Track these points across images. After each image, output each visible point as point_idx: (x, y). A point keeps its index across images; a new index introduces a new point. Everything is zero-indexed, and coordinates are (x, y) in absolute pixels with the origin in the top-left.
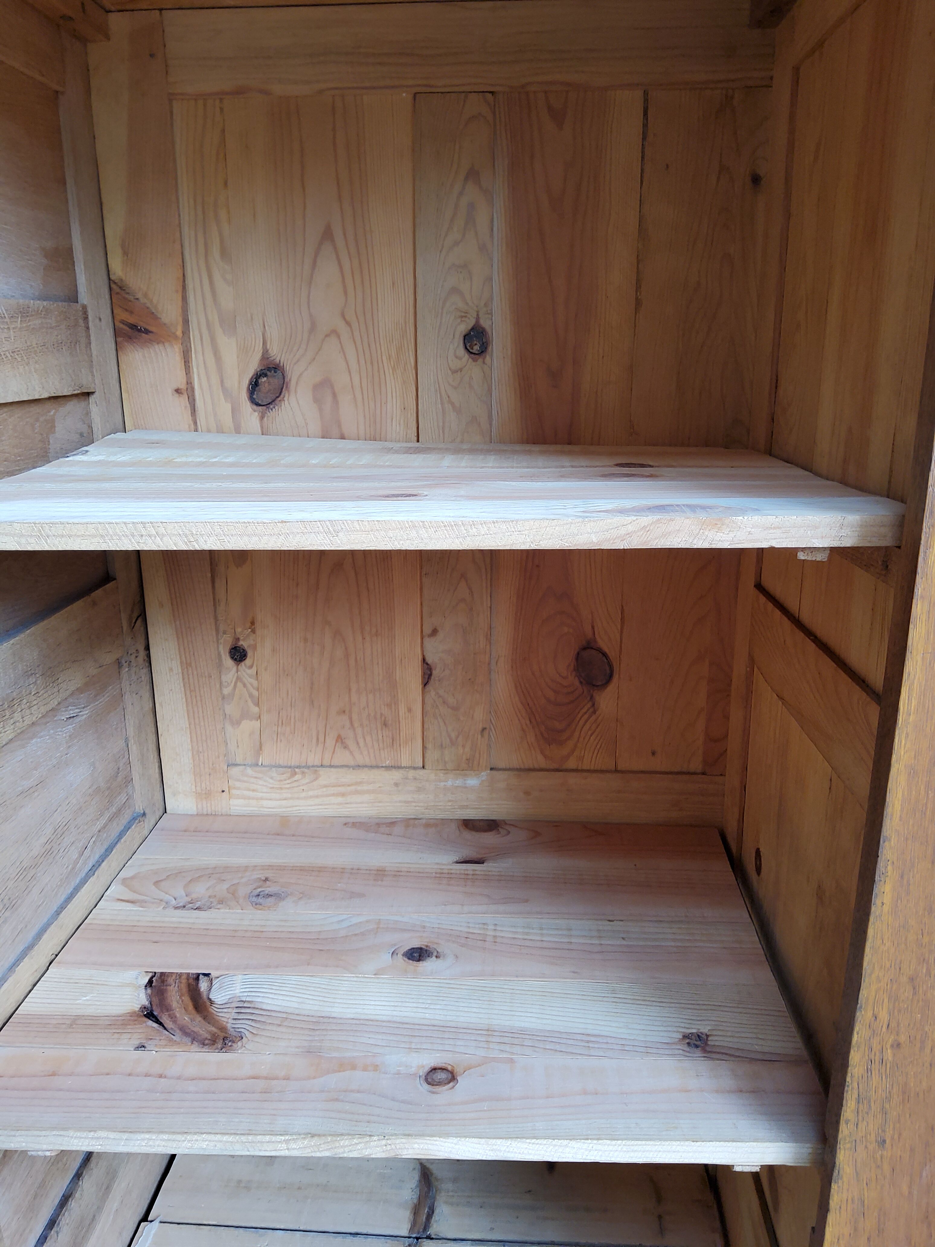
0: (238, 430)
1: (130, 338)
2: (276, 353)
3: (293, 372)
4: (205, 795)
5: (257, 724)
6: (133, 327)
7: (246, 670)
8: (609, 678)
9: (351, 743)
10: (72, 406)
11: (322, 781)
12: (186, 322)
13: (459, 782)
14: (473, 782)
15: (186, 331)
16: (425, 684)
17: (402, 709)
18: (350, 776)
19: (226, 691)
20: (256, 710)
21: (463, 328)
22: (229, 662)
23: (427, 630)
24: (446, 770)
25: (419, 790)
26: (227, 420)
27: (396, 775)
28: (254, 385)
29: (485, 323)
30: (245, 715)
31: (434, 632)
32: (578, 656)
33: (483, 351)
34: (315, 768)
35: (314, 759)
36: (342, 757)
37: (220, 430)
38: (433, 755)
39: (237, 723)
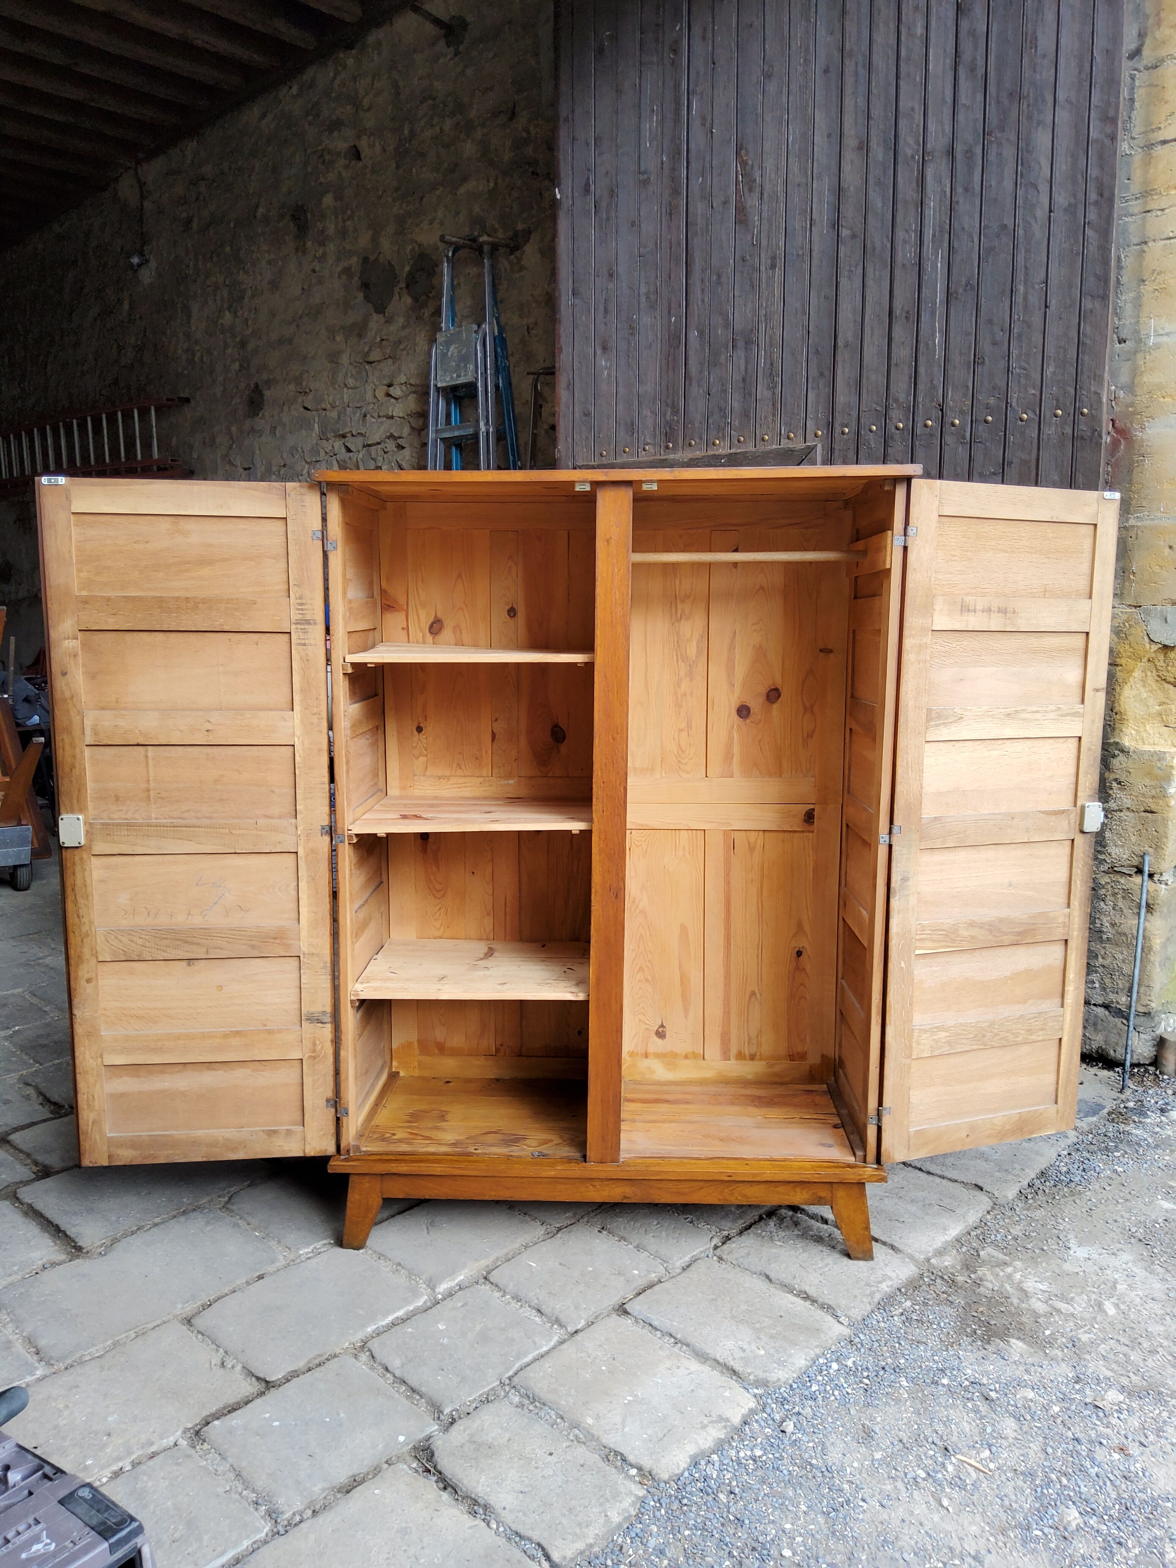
0: (424, 643)
1: (387, 610)
2: (439, 615)
3: (445, 623)
4: (403, 788)
5: (425, 758)
6: (389, 606)
7: (422, 736)
8: (564, 738)
9: (463, 767)
10: (372, 632)
11: (451, 782)
12: (408, 604)
13: (506, 782)
14: (511, 782)
15: (407, 608)
16: (493, 741)
17: (484, 752)
18: (462, 780)
19: (414, 745)
20: (425, 752)
21: (507, 608)
22: (416, 733)
23: (494, 719)
24: (501, 777)
25: (490, 786)
26: (421, 639)
27: (481, 779)
28: (431, 626)
29: (515, 607)
30: (421, 755)
31: (496, 720)
32: (552, 730)
33: (515, 615)
34: (448, 778)
35: (448, 773)
36: (460, 772)
37: (417, 643)
38: (495, 771)
39: (417, 758)
